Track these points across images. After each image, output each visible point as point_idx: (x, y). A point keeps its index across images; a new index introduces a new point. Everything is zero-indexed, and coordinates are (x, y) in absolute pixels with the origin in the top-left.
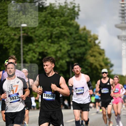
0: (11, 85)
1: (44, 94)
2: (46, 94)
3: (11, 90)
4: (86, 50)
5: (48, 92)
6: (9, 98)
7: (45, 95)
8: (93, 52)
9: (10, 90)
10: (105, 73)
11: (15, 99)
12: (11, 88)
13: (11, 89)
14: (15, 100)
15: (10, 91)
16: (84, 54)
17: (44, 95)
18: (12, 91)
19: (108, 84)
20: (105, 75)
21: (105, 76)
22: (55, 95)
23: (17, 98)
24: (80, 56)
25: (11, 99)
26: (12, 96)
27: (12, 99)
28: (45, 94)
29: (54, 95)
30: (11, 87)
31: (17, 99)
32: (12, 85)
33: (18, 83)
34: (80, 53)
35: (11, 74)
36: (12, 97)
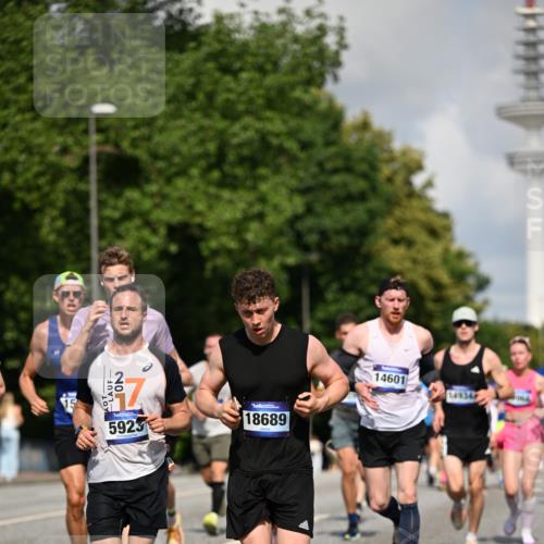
0: (117, 374)
1: (245, 412)
2: (252, 413)
3: (114, 393)
4: (373, 215)
5: (259, 406)
6: (108, 423)
7: (252, 419)
8: (401, 222)
9: (110, 394)
10: (464, 326)
11: (130, 431)
12: (114, 385)
13: (113, 390)
14: (127, 435)
15: (110, 398)
16: (364, 232)
17: (245, 418)
18: (117, 396)
19: (476, 370)
20: (464, 333)
21: (465, 338)
22: (288, 414)
23: (138, 430)
24: (344, 240)
25: (113, 430)
26: (117, 418)
27: (120, 428)
28: (248, 415)
29: (285, 415)
30: (118, 382)
31: (136, 432)
32: (122, 374)
33: (144, 370)
34: (346, 231)
35: (127, 332)
36: (117, 422)
